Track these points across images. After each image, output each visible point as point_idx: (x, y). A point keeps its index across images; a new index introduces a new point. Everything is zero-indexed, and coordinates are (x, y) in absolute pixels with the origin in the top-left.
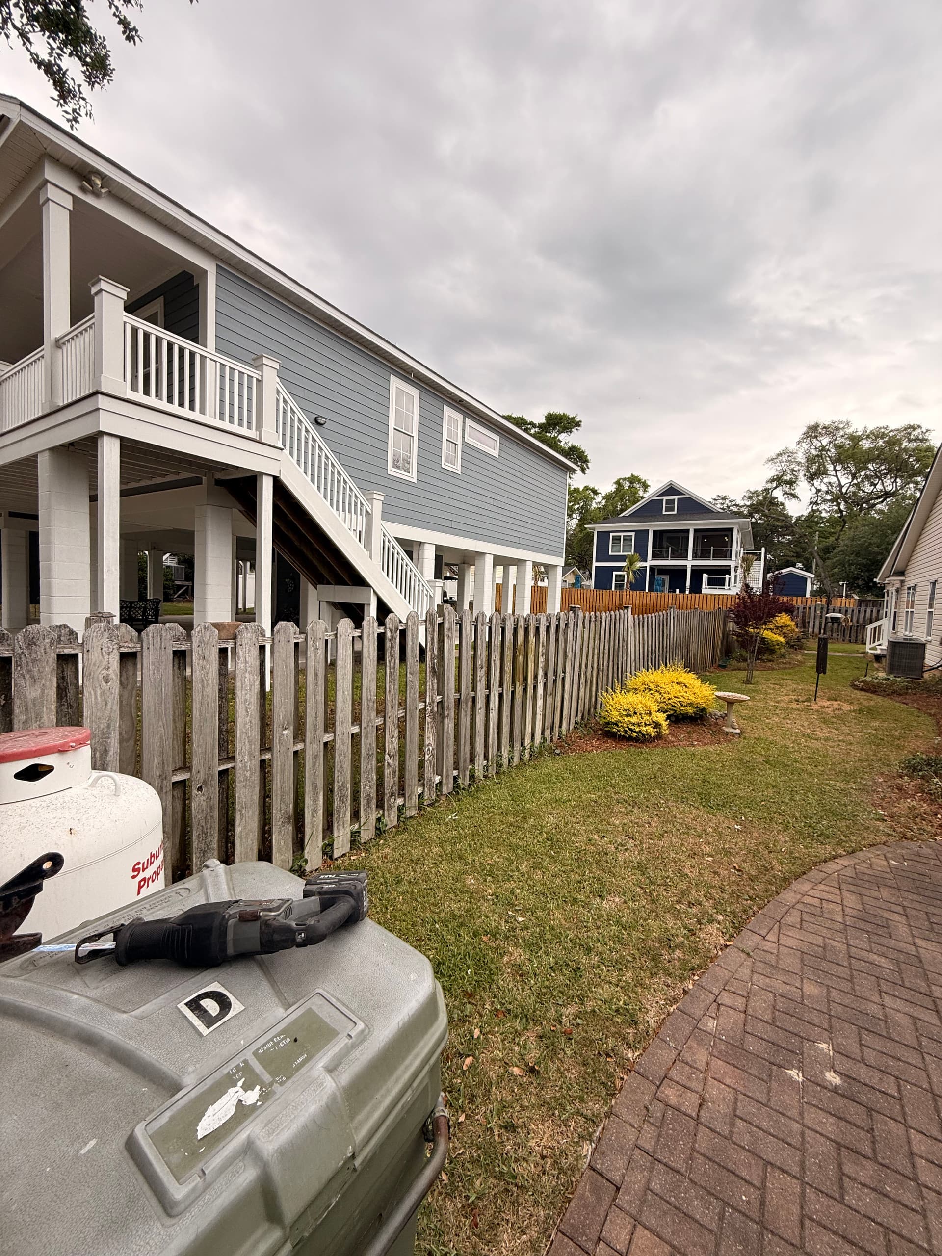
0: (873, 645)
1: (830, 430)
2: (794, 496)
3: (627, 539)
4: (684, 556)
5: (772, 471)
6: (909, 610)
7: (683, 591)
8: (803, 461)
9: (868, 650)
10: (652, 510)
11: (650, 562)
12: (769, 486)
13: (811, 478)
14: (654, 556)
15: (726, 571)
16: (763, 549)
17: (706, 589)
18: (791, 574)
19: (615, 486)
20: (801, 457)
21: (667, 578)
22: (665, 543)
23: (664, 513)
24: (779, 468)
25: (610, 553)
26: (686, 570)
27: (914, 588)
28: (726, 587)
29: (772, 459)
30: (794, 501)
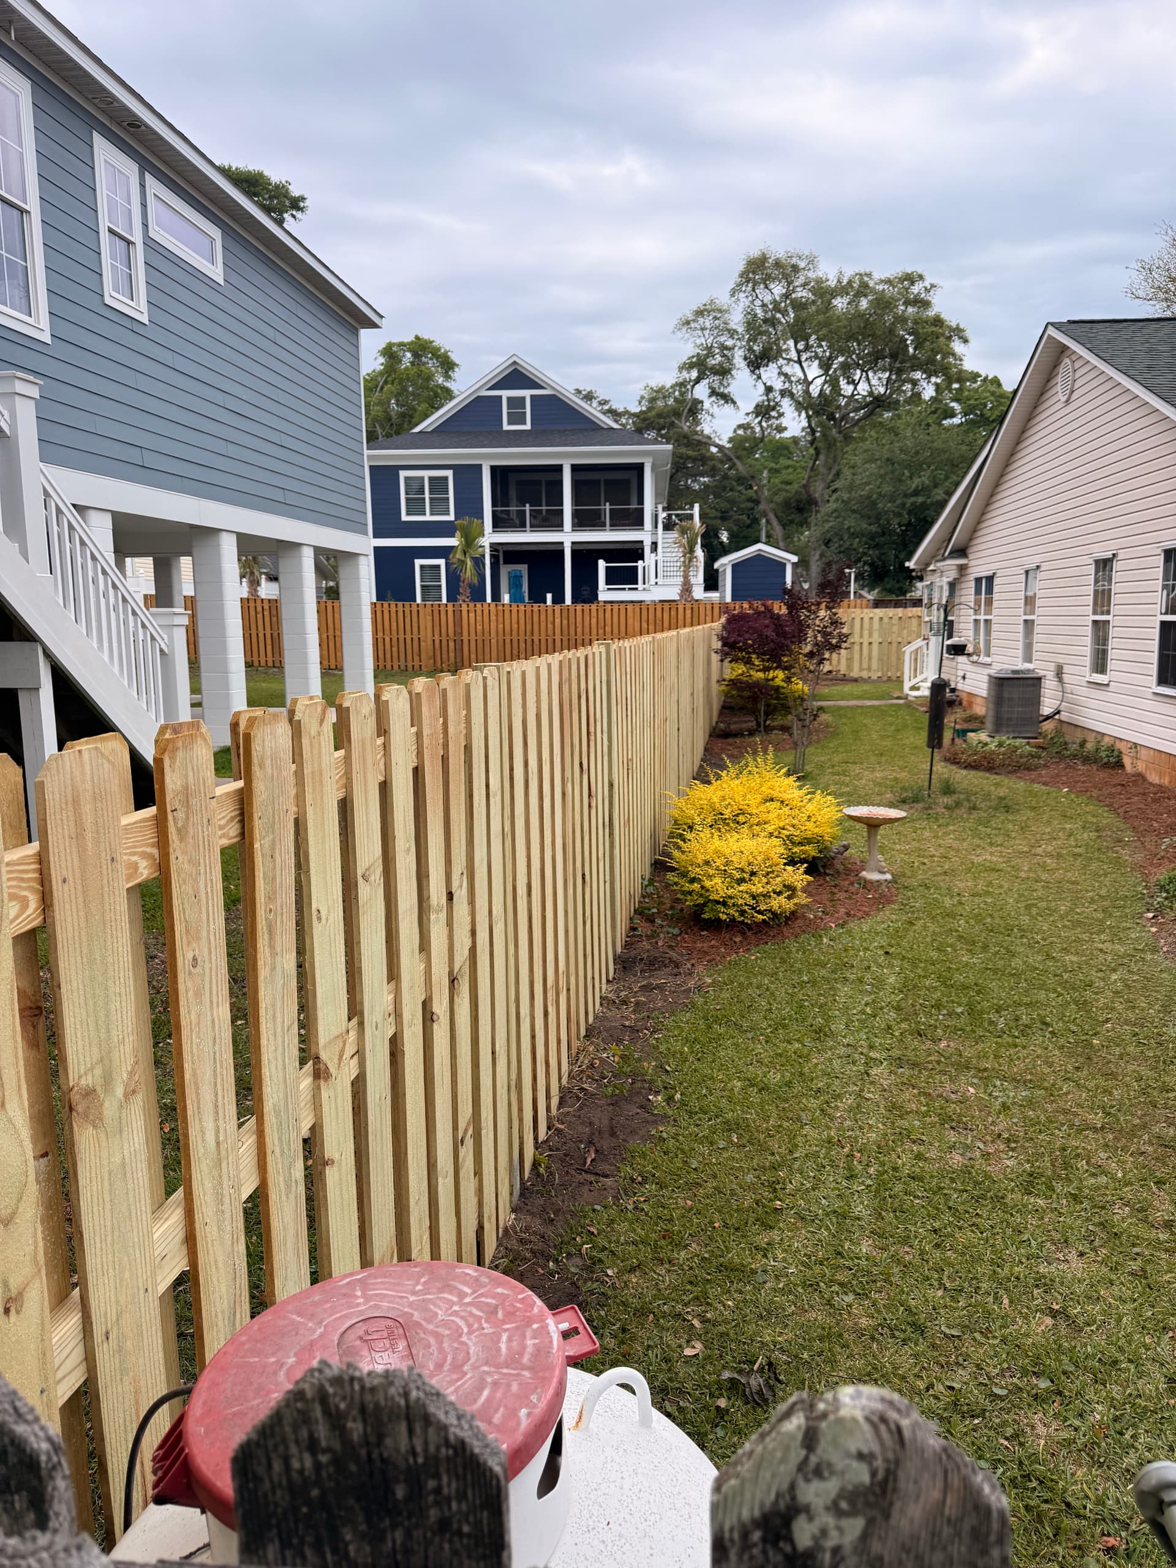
0: (914, 682)
1: (787, 271)
2: (726, 398)
3: (438, 484)
4: (559, 525)
5: (688, 347)
6: (982, 617)
7: (559, 599)
8: (740, 329)
9: (908, 691)
10: (480, 419)
11: (489, 537)
12: (685, 375)
13: (756, 363)
14: (499, 523)
15: (635, 552)
16: (697, 507)
17: (605, 593)
18: (759, 558)
19: (382, 360)
20: (737, 320)
21: (523, 569)
22: (513, 493)
23: (506, 427)
24: (698, 342)
25: (405, 518)
26: (562, 552)
27: (990, 579)
28: (640, 586)
29: (688, 323)
30: (728, 408)
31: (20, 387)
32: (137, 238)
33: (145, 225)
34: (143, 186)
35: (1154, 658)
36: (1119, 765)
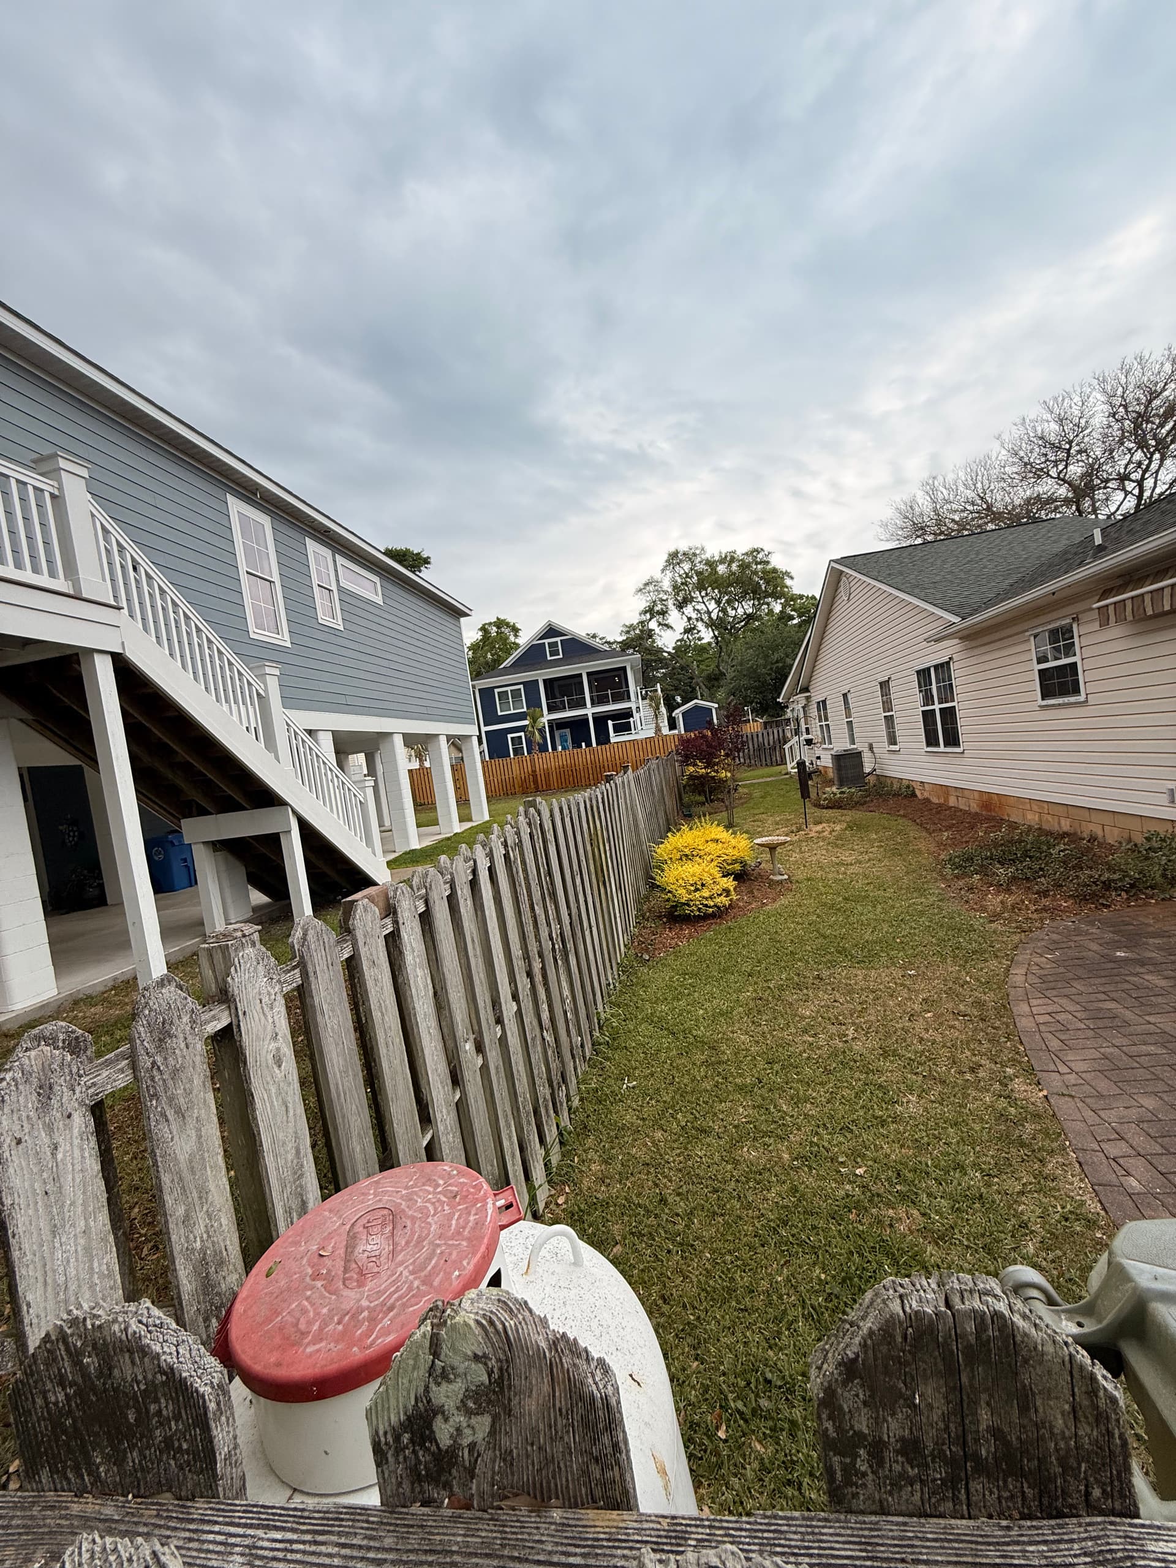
0: (792, 764)
1: (689, 556)
2: (668, 626)
3: (516, 694)
4: (583, 705)
5: (642, 603)
6: (824, 723)
7: (589, 744)
8: (670, 590)
9: (789, 770)
10: (534, 656)
11: (546, 717)
12: (643, 618)
13: (680, 606)
14: (551, 709)
15: (628, 714)
16: (659, 685)
17: (614, 738)
18: (696, 707)
19: (480, 633)
20: (667, 585)
21: (567, 731)
22: (557, 692)
23: (549, 658)
24: (648, 599)
25: (500, 713)
26: (588, 720)
27: (824, 702)
28: (633, 731)
29: (641, 590)
30: (669, 631)
31: (268, 670)
32: (334, 588)
33: (338, 581)
34: (335, 561)
35: (922, 732)
36: (914, 795)
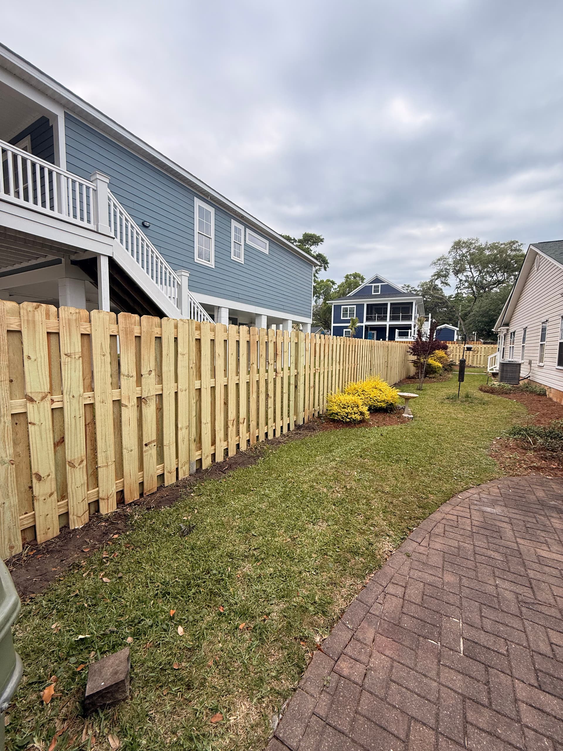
0: (491, 368)
1: (468, 245)
2: (447, 284)
3: (352, 310)
4: (385, 319)
5: (434, 270)
6: (512, 346)
7: (384, 339)
8: (452, 263)
9: (488, 370)
10: (366, 292)
11: (365, 323)
12: (433, 278)
13: (457, 273)
14: (368, 319)
15: (409, 327)
16: (430, 314)
17: (397, 338)
18: (446, 328)
19: (345, 279)
20: (451, 261)
21: (375, 332)
22: (374, 311)
23: (373, 294)
24: (438, 268)
25: (342, 318)
26: (386, 328)
27: (514, 333)
28: (409, 337)
29: (435, 263)
30: (447, 287)
31: (183, 273)
32: (242, 243)
33: (245, 240)
34: (245, 231)
35: (557, 355)
36: (545, 395)
